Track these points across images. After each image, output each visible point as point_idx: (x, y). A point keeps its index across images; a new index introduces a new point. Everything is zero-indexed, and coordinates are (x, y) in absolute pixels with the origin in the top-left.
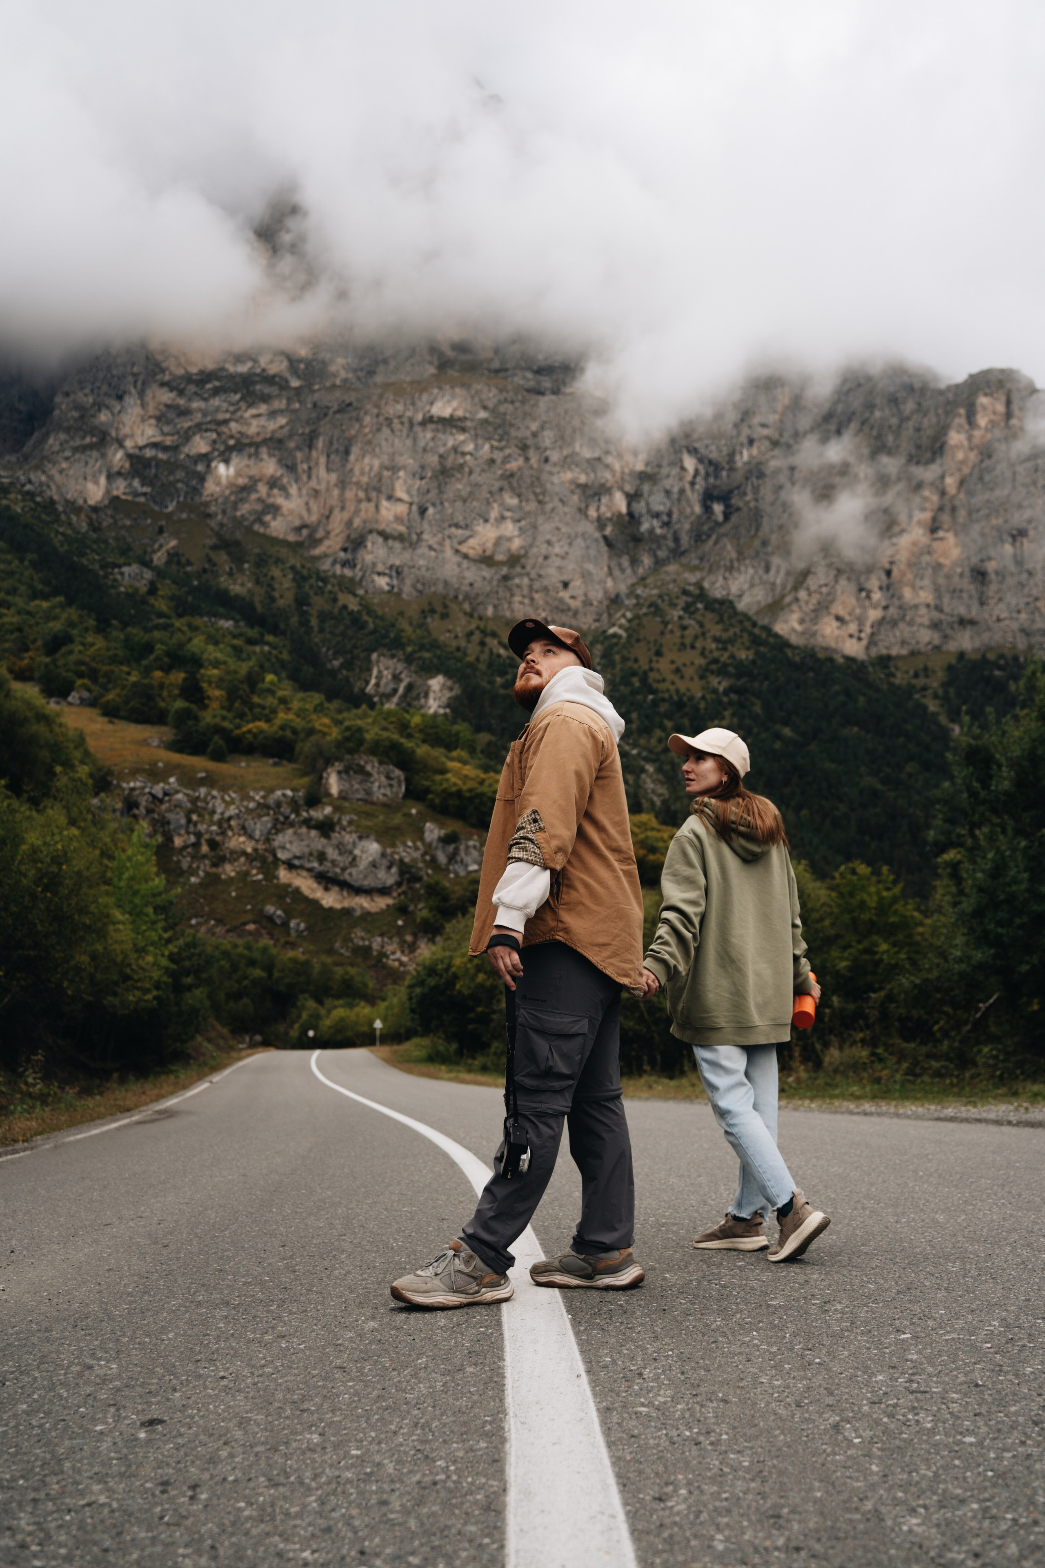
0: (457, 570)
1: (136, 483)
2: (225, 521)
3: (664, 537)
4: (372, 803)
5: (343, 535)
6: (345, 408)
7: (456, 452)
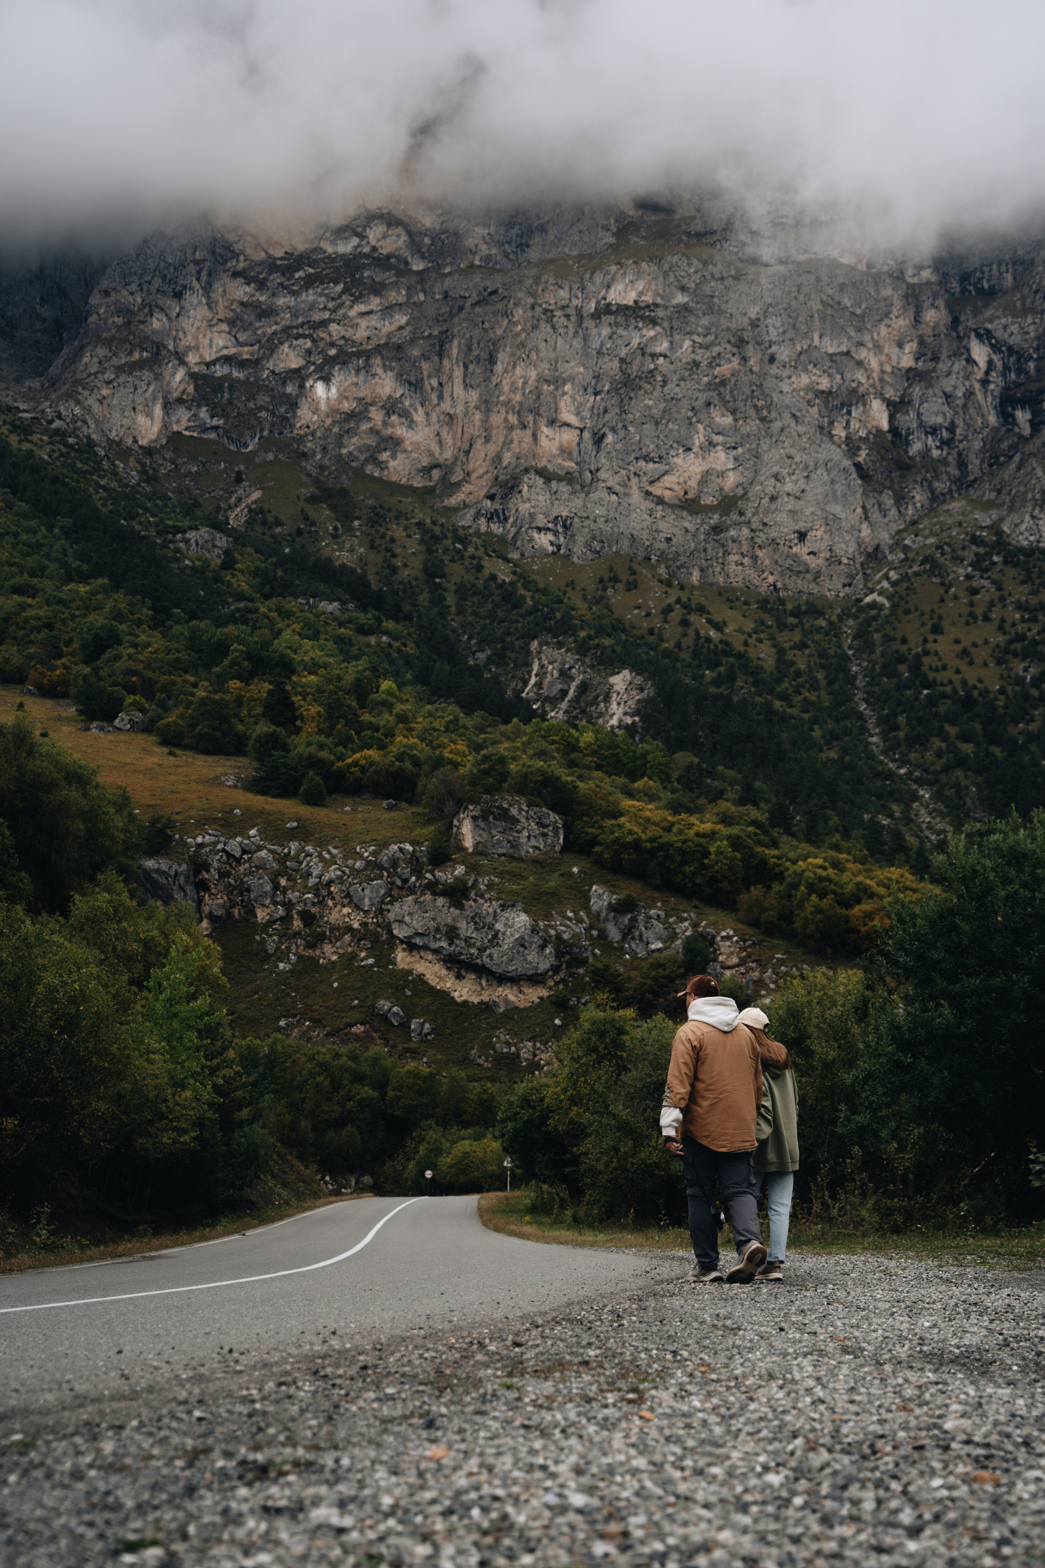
0: (648, 520)
1: (203, 413)
2: (326, 462)
3: (944, 462)
4: (520, 860)
5: (488, 479)
6: (487, 297)
7: (643, 354)
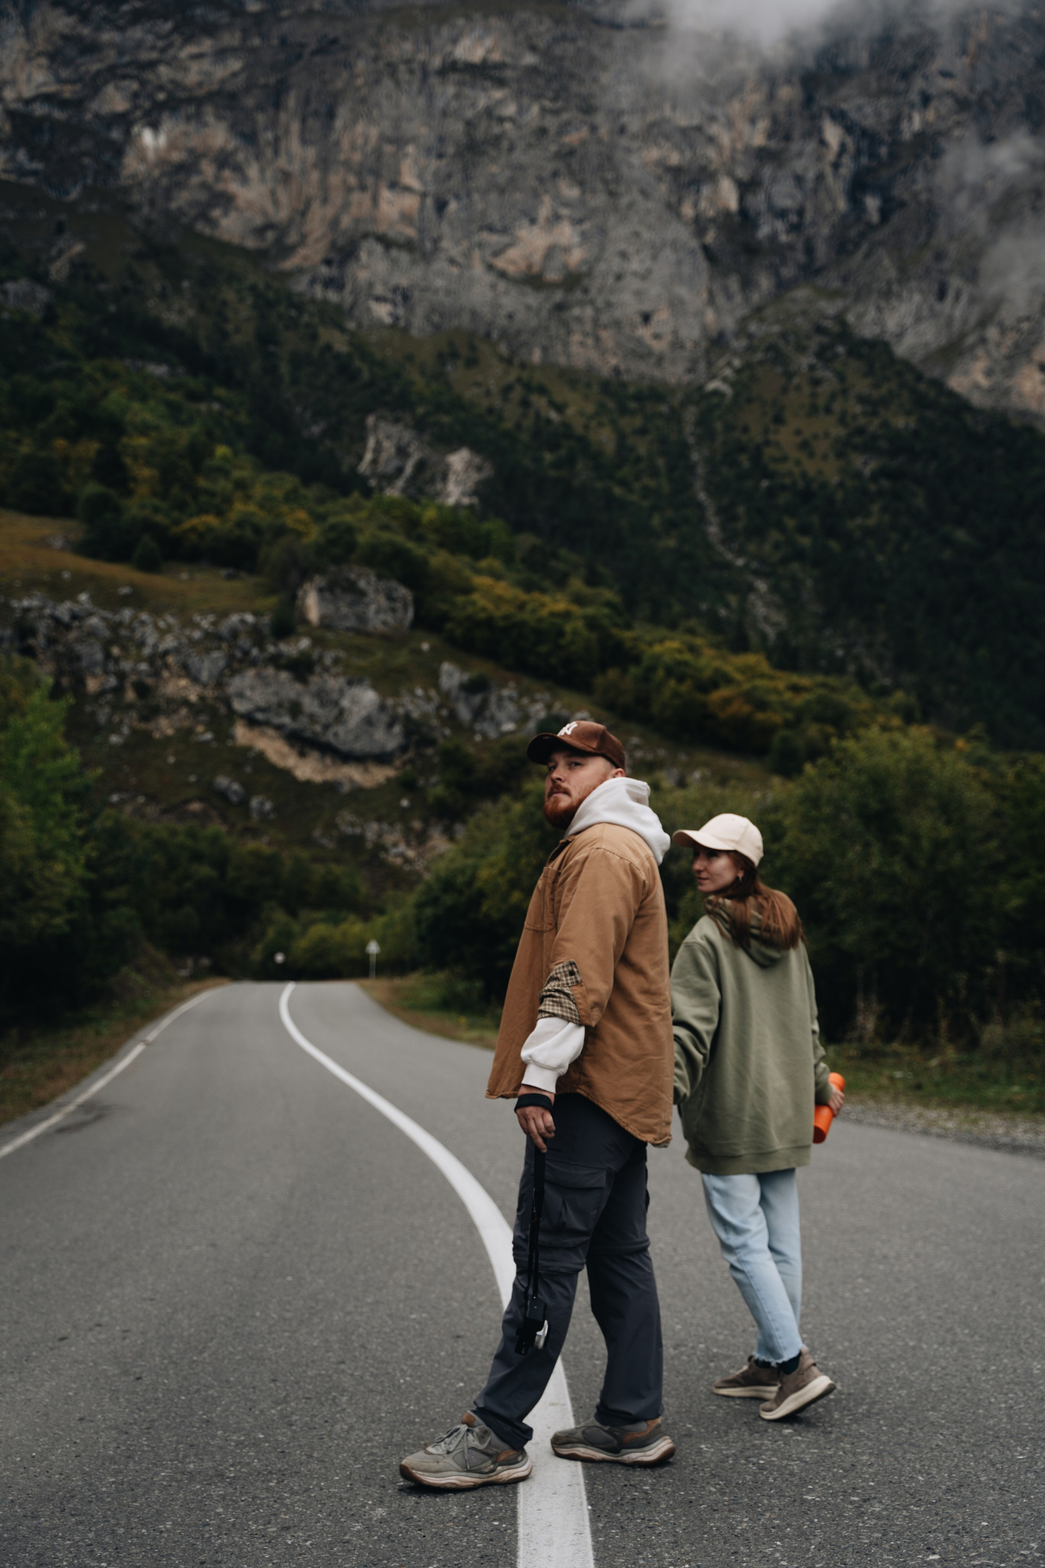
0: (489, 295)
1: (22, 156)
2: (154, 216)
4: (367, 634)
5: (326, 241)
6: (327, 46)
7: (490, 117)
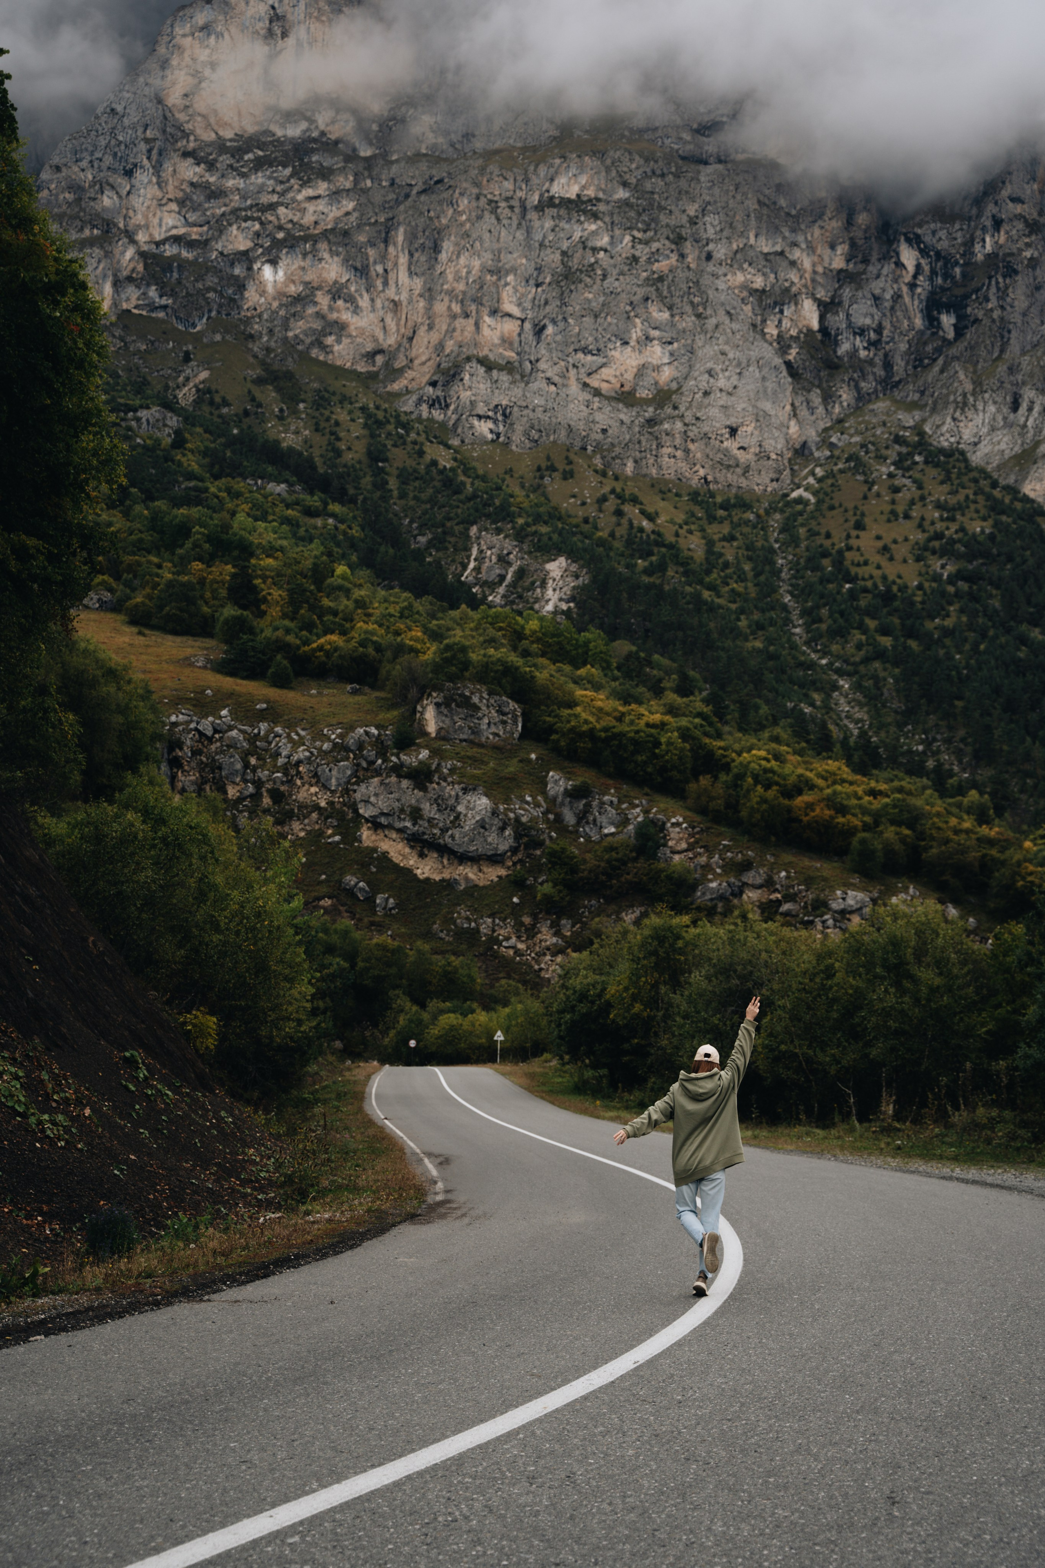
0: (585, 411)
1: (153, 292)
2: (273, 344)
3: (870, 362)
4: (481, 745)
5: (431, 366)
6: (433, 186)
7: (585, 248)
